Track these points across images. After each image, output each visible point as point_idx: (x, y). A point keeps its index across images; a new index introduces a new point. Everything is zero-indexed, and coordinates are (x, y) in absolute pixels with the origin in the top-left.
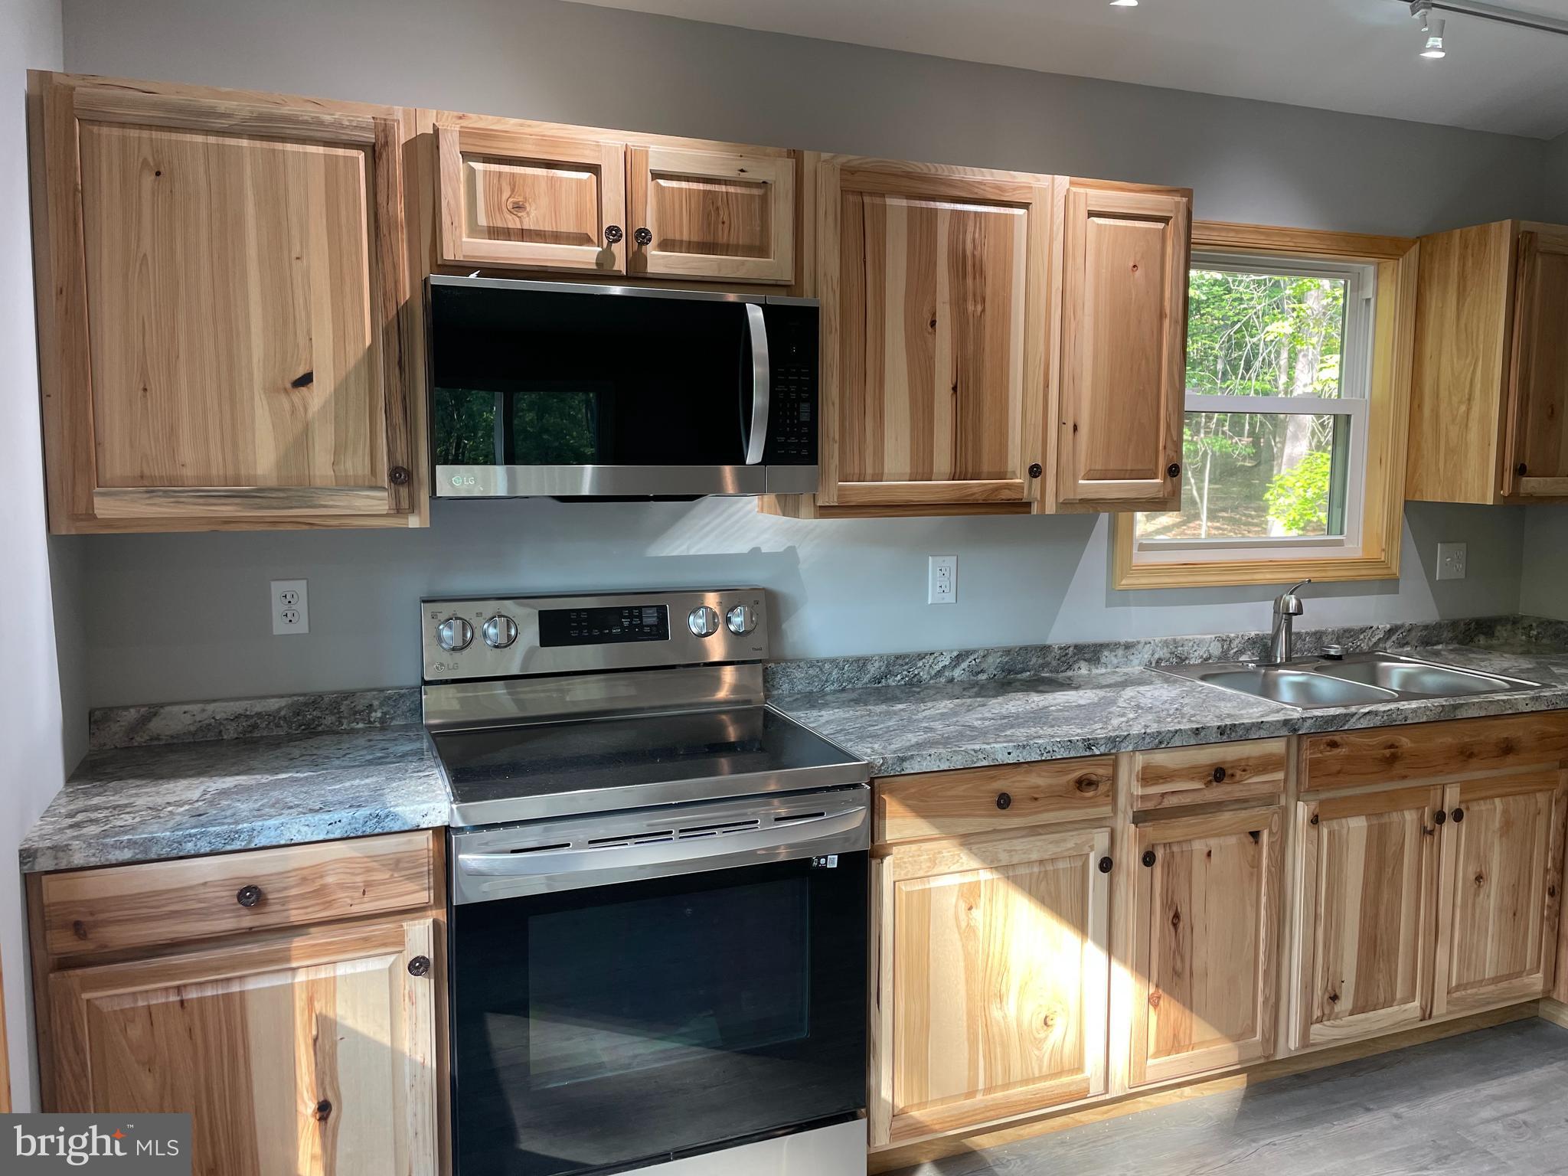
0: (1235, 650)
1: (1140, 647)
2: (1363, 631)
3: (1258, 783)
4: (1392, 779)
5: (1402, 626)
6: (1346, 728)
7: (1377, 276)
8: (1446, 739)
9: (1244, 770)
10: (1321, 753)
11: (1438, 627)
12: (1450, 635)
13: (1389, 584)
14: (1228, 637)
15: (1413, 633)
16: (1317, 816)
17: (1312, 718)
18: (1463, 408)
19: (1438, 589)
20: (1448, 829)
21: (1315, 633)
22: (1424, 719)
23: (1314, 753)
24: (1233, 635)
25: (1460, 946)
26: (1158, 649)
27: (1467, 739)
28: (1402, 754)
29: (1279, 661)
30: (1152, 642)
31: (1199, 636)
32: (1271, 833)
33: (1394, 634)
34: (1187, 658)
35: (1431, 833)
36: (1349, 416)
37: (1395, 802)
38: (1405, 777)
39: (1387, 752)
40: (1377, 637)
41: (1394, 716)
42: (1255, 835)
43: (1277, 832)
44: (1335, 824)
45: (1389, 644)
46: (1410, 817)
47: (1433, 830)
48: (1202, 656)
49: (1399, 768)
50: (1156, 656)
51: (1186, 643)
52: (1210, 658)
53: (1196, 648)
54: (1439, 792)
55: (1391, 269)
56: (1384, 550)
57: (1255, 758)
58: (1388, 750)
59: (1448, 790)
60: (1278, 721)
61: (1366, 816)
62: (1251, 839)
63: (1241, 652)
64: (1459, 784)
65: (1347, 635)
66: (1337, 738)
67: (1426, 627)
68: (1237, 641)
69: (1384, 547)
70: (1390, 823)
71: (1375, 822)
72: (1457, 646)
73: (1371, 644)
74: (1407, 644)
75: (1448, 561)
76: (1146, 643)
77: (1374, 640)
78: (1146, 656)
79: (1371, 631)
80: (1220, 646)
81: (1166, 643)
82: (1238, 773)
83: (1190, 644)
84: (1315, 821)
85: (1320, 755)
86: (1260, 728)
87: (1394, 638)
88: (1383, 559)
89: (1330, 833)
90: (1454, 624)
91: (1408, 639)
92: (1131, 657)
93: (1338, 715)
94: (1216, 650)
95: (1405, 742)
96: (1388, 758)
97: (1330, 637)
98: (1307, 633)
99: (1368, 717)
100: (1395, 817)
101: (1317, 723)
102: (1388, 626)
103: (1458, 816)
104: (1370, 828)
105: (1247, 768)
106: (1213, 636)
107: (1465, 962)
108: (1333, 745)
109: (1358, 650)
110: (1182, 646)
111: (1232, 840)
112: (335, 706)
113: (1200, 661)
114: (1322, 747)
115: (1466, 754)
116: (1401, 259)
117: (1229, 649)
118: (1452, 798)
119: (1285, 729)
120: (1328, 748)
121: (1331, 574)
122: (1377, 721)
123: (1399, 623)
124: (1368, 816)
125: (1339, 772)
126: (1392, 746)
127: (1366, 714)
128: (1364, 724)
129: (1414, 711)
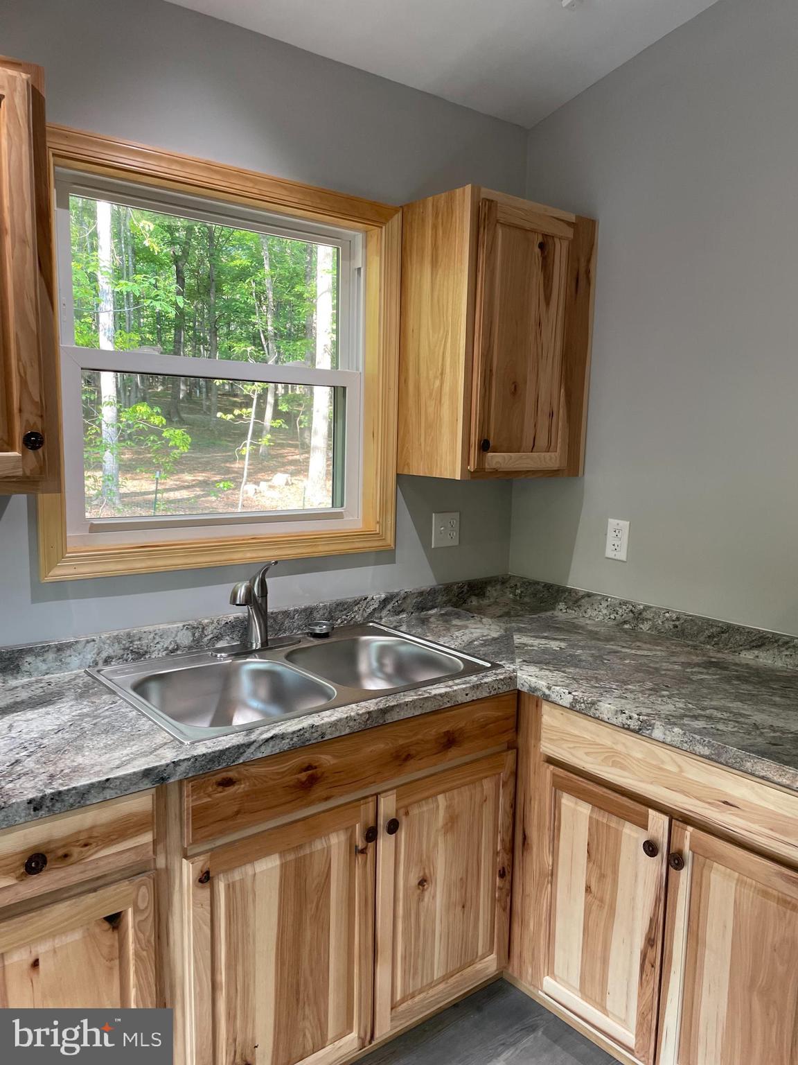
0: (211, 636)
1: (80, 646)
2: (357, 603)
3: (109, 856)
4: (311, 803)
5: (398, 594)
6: (241, 761)
7: (366, 246)
8: (379, 746)
9: (86, 845)
10: (209, 796)
11: (433, 592)
12: (445, 599)
13: (385, 556)
14: (200, 623)
15: (409, 601)
16: (208, 873)
17: (188, 759)
18: (438, 383)
19: (434, 557)
20: (385, 843)
21: (305, 610)
22: (348, 731)
23: (199, 798)
24: (206, 621)
25: (404, 958)
26: (106, 646)
27: (401, 742)
28: (323, 773)
29: (254, 647)
30: (97, 641)
31: (162, 627)
32: (137, 911)
33: (389, 603)
34: (146, 652)
35: (363, 851)
36: (344, 388)
37: (315, 828)
38: (327, 799)
39: (303, 776)
40: (372, 608)
41: (307, 735)
42: (114, 921)
43: (146, 908)
44: (237, 876)
45: (385, 613)
46: (336, 842)
47: (366, 848)
48: (167, 648)
49: (319, 791)
50: (104, 655)
51: (144, 635)
52: (177, 649)
53: (158, 639)
54: (371, 805)
55: (376, 237)
56: (378, 522)
57: (102, 825)
58: (304, 774)
59: (382, 801)
60: (135, 773)
61: (280, 853)
62: (106, 925)
63: (218, 638)
64: (395, 791)
65: (340, 608)
66: (231, 774)
67: (421, 594)
68: (211, 628)
69: (378, 520)
70: (311, 854)
71: (291, 857)
72: (450, 609)
73: (366, 615)
74: (403, 611)
75: (443, 530)
76: (88, 642)
77: (369, 611)
78: (89, 656)
79: (366, 602)
80: (190, 634)
81: (117, 639)
82: (76, 851)
83: (152, 635)
84: (205, 878)
85: (209, 799)
86: (104, 788)
87: (389, 607)
88: (378, 532)
89: (230, 887)
90: (448, 588)
91: (404, 606)
92: (68, 660)
93: (229, 748)
94: (185, 639)
95: (327, 760)
96: (303, 783)
97: (321, 612)
98: (296, 611)
99: (271, 743)
100: (319, 845)
101: (197, 764)
102: (383, 596)
103: (393, 827)
104: (284, 866)
105: (91, 841)
106: (180, 625)
107: (411, 970)
108: (227, 783)
109: (352, 623)
110: (140, 639)
111: (77, 936)
113: (164, 653)
114: (210, 789)
115: (402, 758)
116: (384, 227)
117: (201, 637)
118: (388, 806)
119: (146, 781)
120: (220, 789)
121: (322, 549)
122: (285, 744)
123: (396, 591)
124: (282, 854)
125: (238, 813)
126: (309, 767)
127: (267, 740)
128: (267, 751)
129: (334, 725)
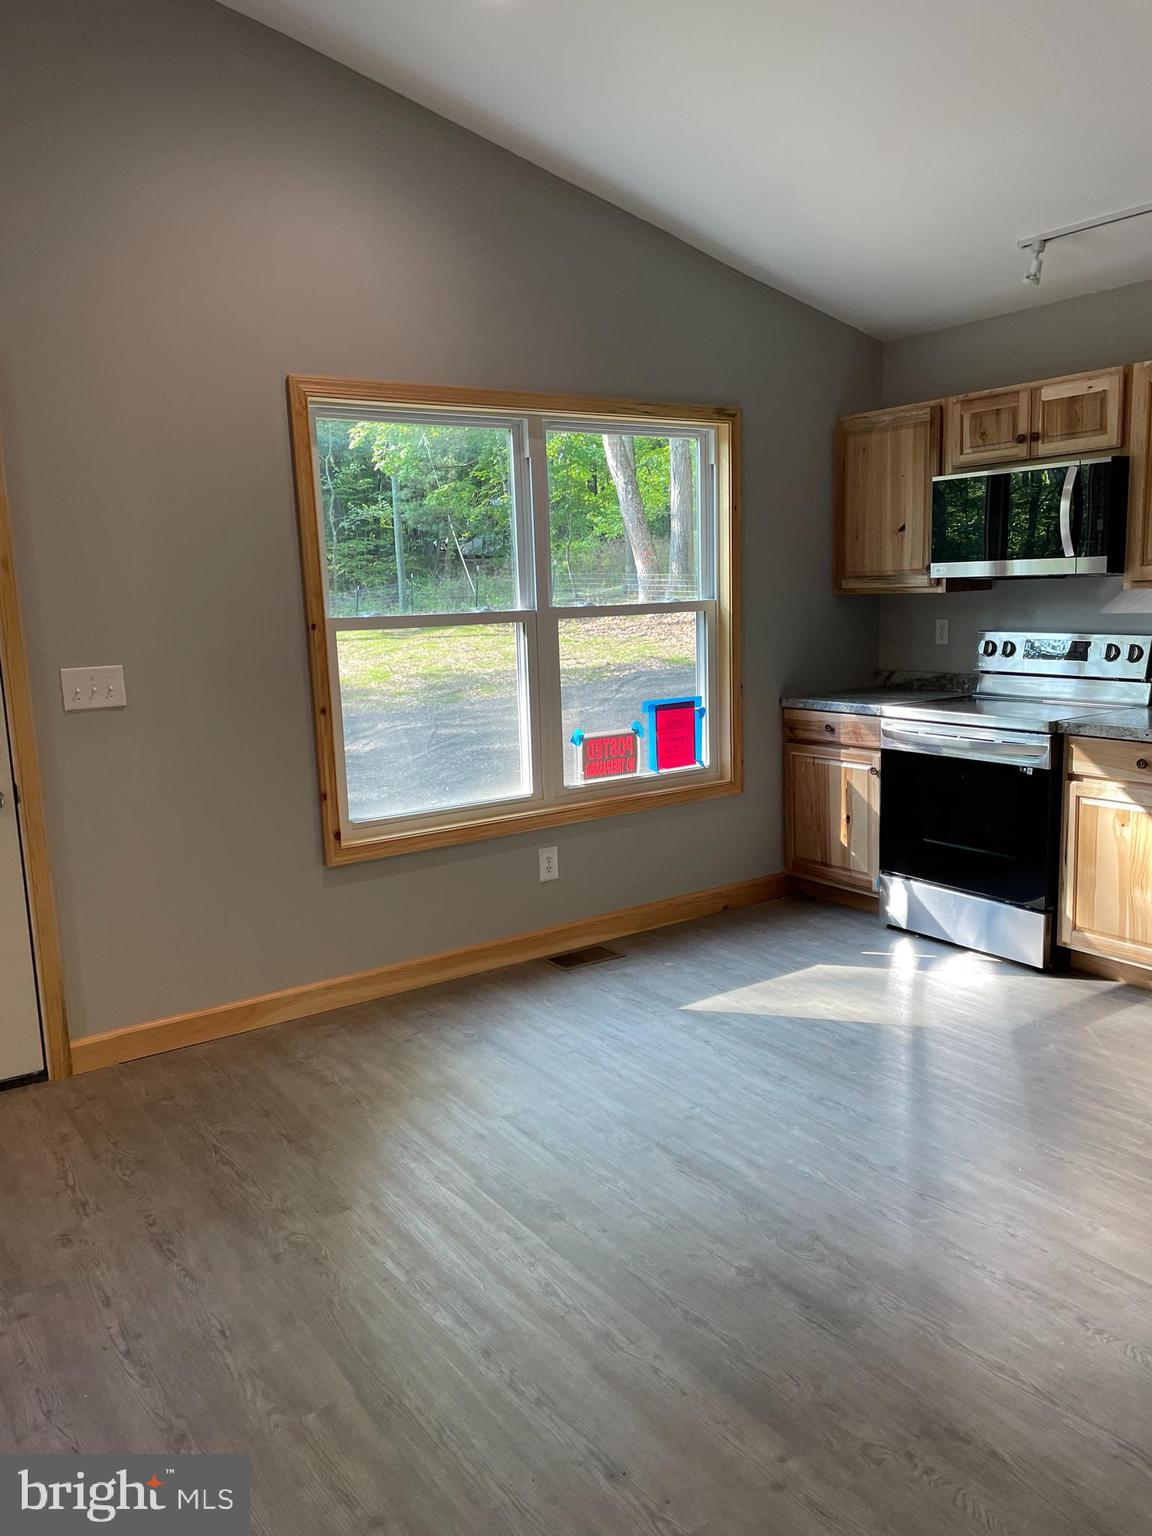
112: (951, 679)
